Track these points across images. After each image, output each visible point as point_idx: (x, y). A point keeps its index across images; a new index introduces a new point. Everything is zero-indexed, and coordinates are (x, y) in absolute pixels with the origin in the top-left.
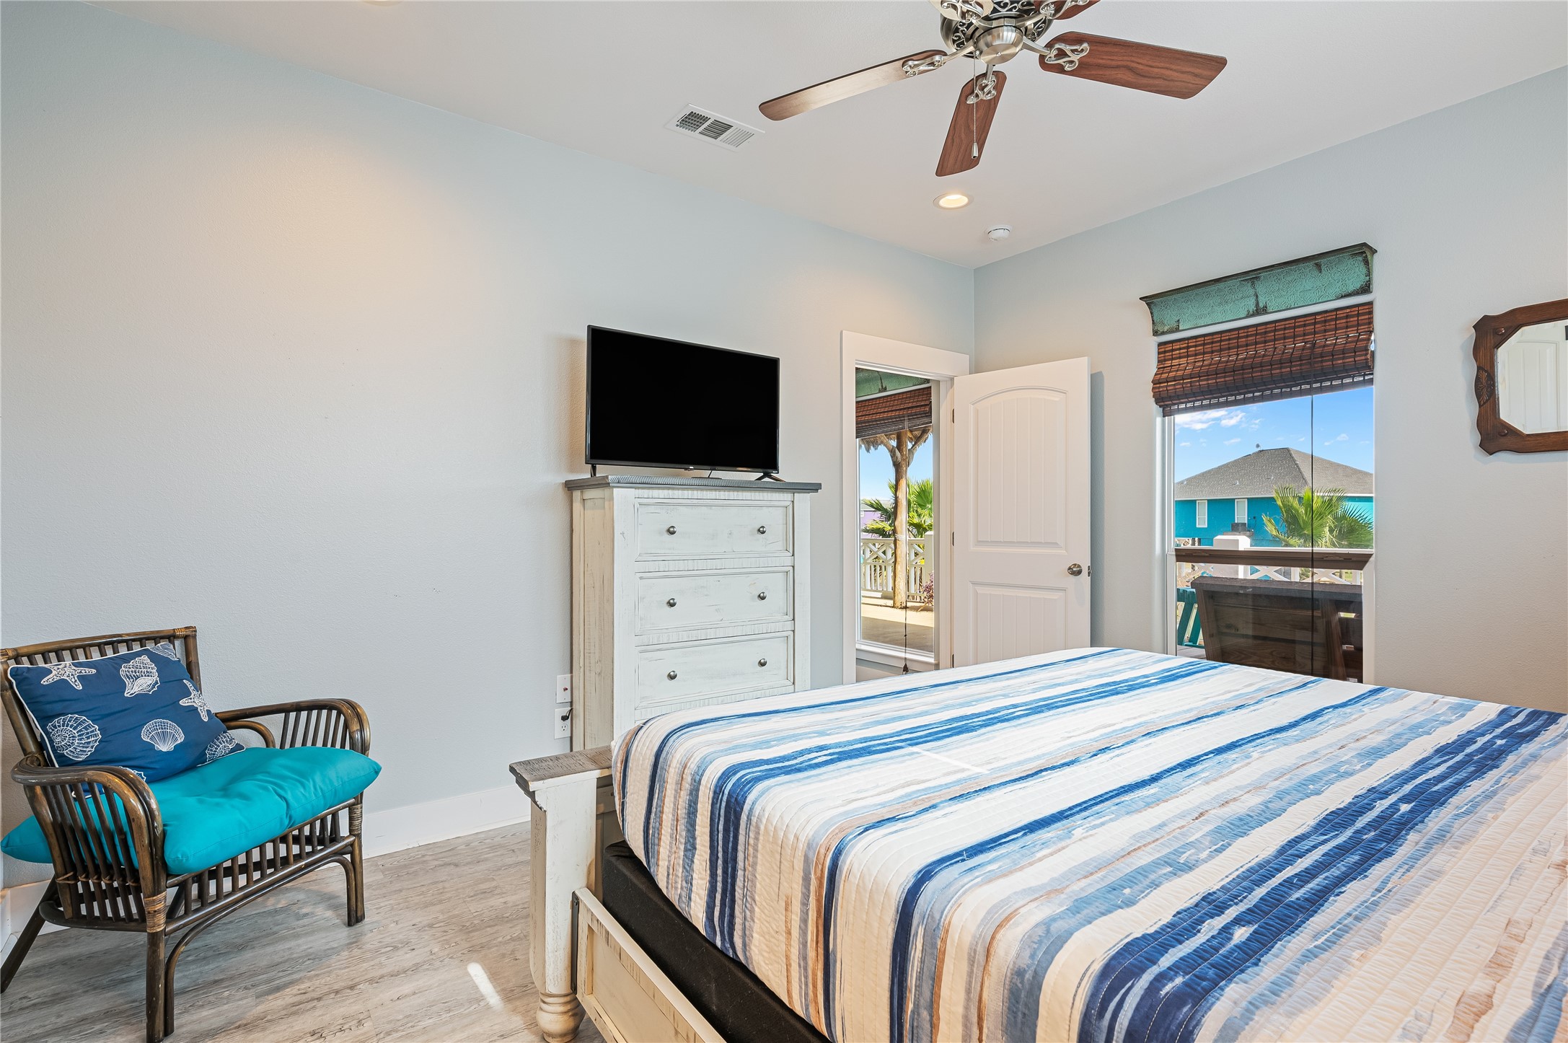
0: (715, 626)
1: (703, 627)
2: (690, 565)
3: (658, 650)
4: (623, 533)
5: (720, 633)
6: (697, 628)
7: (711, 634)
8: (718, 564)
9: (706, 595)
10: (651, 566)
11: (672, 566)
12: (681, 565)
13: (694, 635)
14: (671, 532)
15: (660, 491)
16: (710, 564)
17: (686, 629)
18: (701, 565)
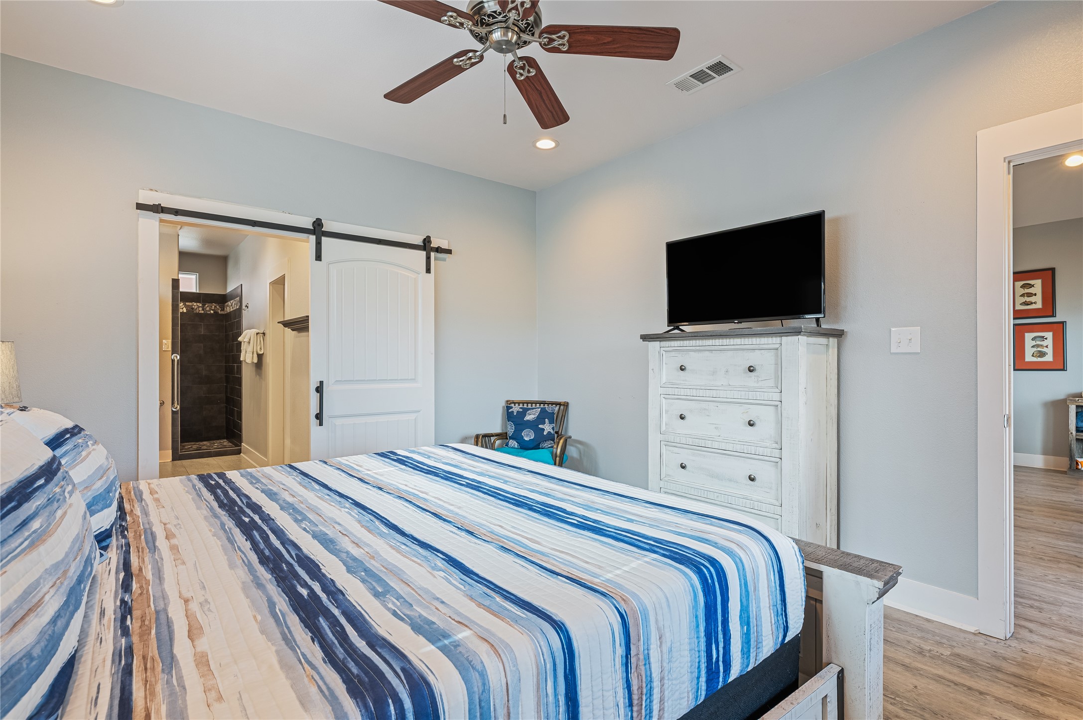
0: (713, 439)
1: (703, 438)
2: (694, 393)
3: (674, 446)
4: (653, 370)
5: (716, 445)
6: (698, 437)
7: (709, 444)
8: (714, 393)
9: (708, 416)
10: (670, 391)
11: (682, 392)
12: (688, 392)
13: (697, 442)
14: (682, 369)
15: (675, 342)
16: (708, 393)
17: (691, 436)
18: (701, 393)
